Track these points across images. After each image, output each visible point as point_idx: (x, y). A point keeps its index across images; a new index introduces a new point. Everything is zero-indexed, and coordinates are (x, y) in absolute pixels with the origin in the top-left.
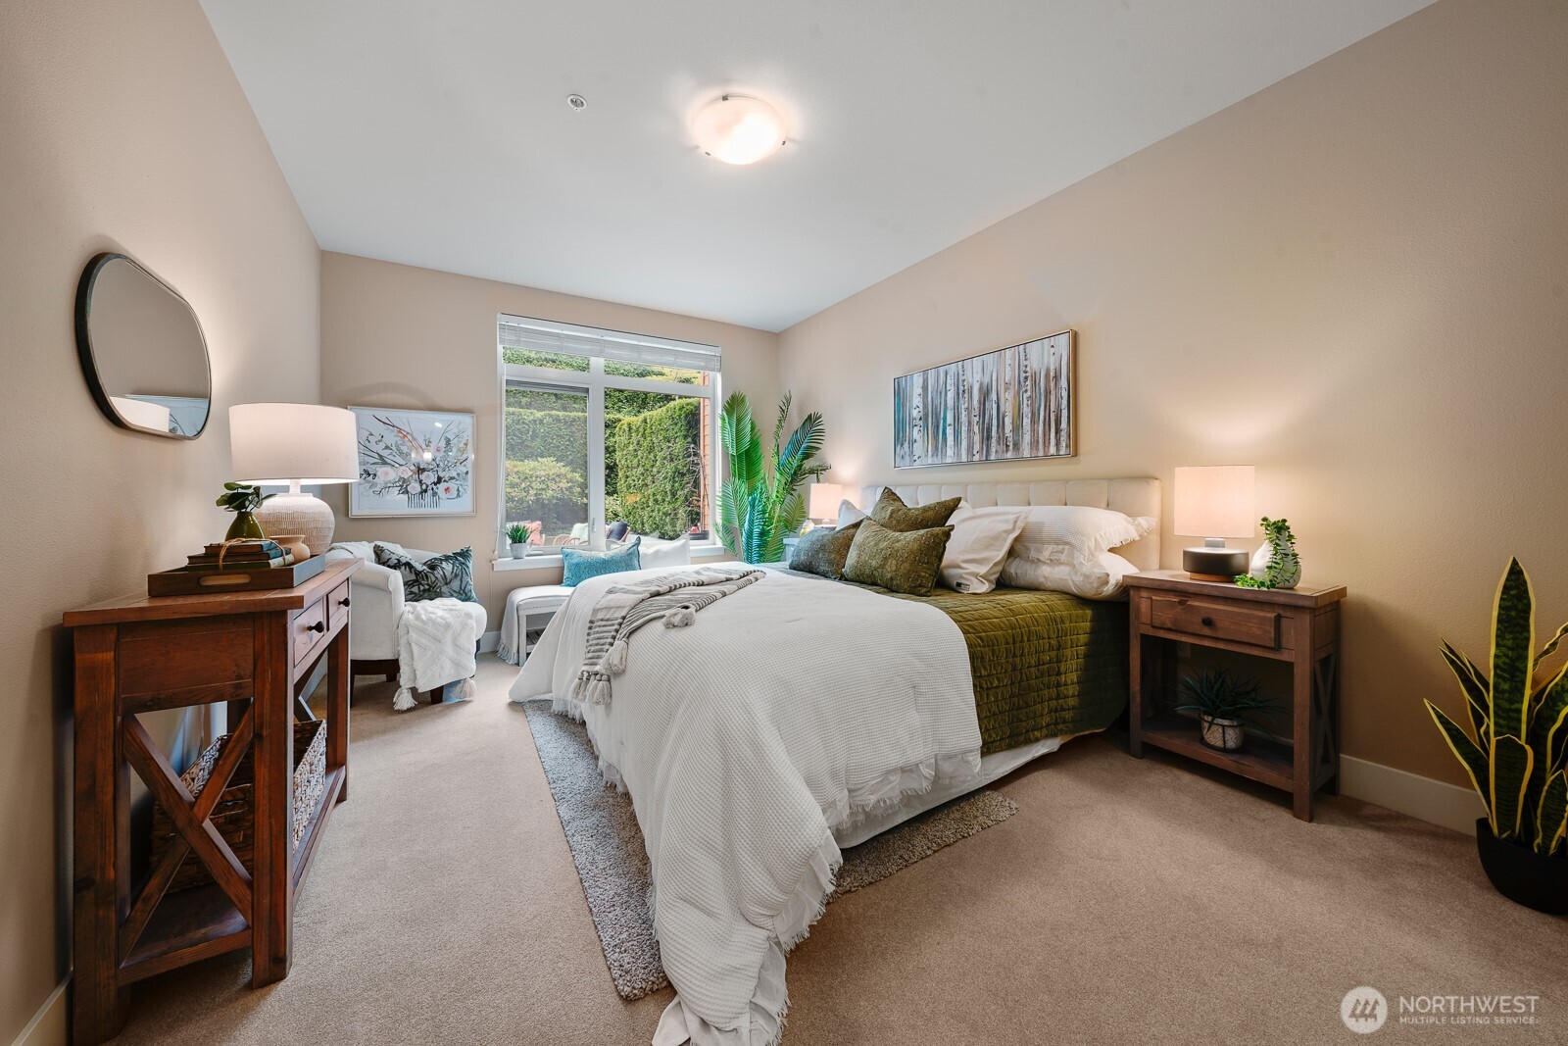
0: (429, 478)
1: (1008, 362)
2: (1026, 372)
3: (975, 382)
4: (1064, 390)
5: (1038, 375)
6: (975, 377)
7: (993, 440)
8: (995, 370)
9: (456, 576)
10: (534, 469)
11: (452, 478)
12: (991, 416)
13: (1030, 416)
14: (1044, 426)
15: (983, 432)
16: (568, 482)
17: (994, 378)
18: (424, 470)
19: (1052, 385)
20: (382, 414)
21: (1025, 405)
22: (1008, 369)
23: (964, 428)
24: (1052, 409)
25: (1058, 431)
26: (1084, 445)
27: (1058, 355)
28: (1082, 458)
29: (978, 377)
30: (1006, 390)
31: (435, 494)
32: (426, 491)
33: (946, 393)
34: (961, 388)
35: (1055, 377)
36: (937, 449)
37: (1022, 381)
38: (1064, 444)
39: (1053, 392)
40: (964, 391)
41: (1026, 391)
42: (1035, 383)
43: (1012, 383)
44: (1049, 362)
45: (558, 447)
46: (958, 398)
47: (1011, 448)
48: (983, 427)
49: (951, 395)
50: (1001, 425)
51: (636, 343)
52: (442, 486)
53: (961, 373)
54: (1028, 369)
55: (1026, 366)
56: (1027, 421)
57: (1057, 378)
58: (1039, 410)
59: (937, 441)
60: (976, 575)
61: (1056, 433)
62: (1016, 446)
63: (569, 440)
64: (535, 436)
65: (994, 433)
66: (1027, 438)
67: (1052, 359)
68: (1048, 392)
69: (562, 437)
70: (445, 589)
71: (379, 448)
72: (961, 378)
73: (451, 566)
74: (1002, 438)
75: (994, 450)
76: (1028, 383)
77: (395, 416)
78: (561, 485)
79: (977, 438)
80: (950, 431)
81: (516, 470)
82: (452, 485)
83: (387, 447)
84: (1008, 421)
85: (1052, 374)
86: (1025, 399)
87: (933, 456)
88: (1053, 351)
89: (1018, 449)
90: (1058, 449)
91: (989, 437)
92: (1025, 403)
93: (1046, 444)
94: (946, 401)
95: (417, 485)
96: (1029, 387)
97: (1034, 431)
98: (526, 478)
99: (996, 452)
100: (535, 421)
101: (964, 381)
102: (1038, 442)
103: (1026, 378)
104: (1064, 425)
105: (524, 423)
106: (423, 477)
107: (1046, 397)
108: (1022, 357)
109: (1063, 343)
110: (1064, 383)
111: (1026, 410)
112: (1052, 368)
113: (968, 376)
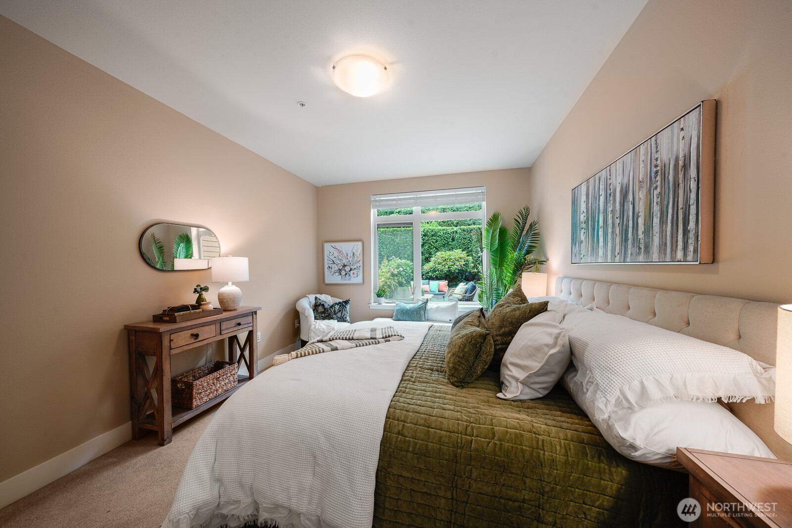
0: (347, 269)
1: (642, 158)
2: (656, 166)
3: (618, 185)
4: (693, 180)
5: (667, 167)
6: (617, 182)
7: (630, 242)
8: (632, 168)
9: (340, 311)
10: (450, 256)
11: (355, 269)
12: (628, 217)
13: (659, 215)
14: (672, 226)
15: (622, 234)
16: (465, 261)
17: (631, 178)
18: (346, 266)
19: (681, 176)
20: (333, 244)
21: (655, 204)
22: (642, 165)
23: (610, 230)
24: (680, 206)
25: (686, 232)
26: (725, 249)
27: (687, 139)
28: (721, 266)
29: (619, 179)
30: (640, 187)
31: (350, 275)
32: (346, 274)
33: (599, 197)
34: (609, 192)
35: (684, 166)
36: (593, 249)
37: (653, 176)
38: (691, 248)
39: (681, 185)
40: (610, 195)
41: (656, 188)
42: (664, 178)
43: (645, 180)
44: (678, 150)
45: (464, 244)
46: (607, 202)
47: (642, 250)
48: (622, 229)
49: (602, 199)
50: (636, 227)
51: (435, 195)
52: (352, 272)
53: (609, 177)
54: (659, 162)
55: (657, 160)
56: (656, 221)
57: (686, 167)
58: (667, 207)
59: (593, 241)
60: (517, 380)
61: (684, 236)
62: (647, 248)
63: (469, 240)
64: (453, 240)
65: (630, 236)
66: (656, 240)
67: (682, 143)
68: (676, 185)
69: (466, 239)
70: (334, 316)
71: (332, 258)
72: (609, 182)
73: (339, 306)
74: (636, 240)
75: (629, 252)
76: (658, 178)
77: (337, 245)
78: (461, 263)
79: (618, 240)
80: (601, 233)
81: (442, 256)
82: (355, 271)
83: (335, 257)
84: (641, 221)
85: (681, 163)
86: (655, 197)
87: (591, 255)
88: (682, 134)
89: (649, 252)
90: (685, 255)
91: (626, 240)
92: (655, 201)
93: (674, 249)
94: (599, 205)
95: (344, 272)
96: (659, 183)
97: (662, 232)
98: (446, 260)
99: (631, 254)
100: (453, 232)
101: (610, 184)
102: (666, 243)
103: (657, 172)
104: (692, 225)
105: (448, 233)
106: (346, 268)
107: (674, 191)
108: (654, 150)
109: (693, 124)
110: (693, 172)
111: (656, 209)
112: (681, 155)
113: (613, 181)
